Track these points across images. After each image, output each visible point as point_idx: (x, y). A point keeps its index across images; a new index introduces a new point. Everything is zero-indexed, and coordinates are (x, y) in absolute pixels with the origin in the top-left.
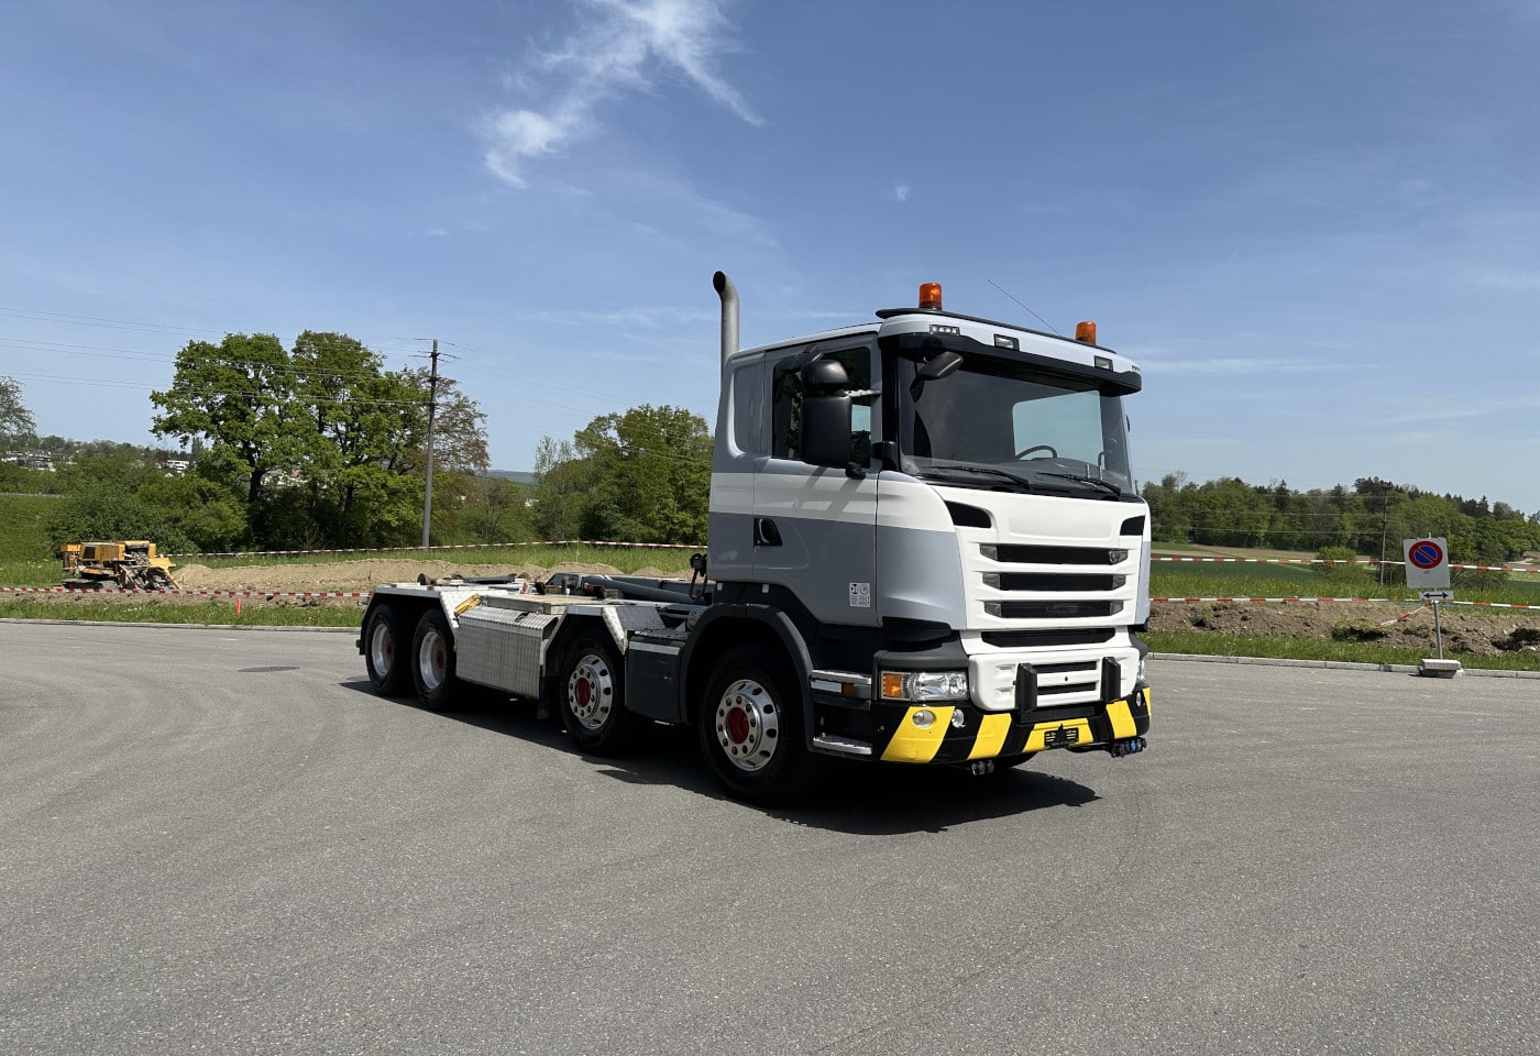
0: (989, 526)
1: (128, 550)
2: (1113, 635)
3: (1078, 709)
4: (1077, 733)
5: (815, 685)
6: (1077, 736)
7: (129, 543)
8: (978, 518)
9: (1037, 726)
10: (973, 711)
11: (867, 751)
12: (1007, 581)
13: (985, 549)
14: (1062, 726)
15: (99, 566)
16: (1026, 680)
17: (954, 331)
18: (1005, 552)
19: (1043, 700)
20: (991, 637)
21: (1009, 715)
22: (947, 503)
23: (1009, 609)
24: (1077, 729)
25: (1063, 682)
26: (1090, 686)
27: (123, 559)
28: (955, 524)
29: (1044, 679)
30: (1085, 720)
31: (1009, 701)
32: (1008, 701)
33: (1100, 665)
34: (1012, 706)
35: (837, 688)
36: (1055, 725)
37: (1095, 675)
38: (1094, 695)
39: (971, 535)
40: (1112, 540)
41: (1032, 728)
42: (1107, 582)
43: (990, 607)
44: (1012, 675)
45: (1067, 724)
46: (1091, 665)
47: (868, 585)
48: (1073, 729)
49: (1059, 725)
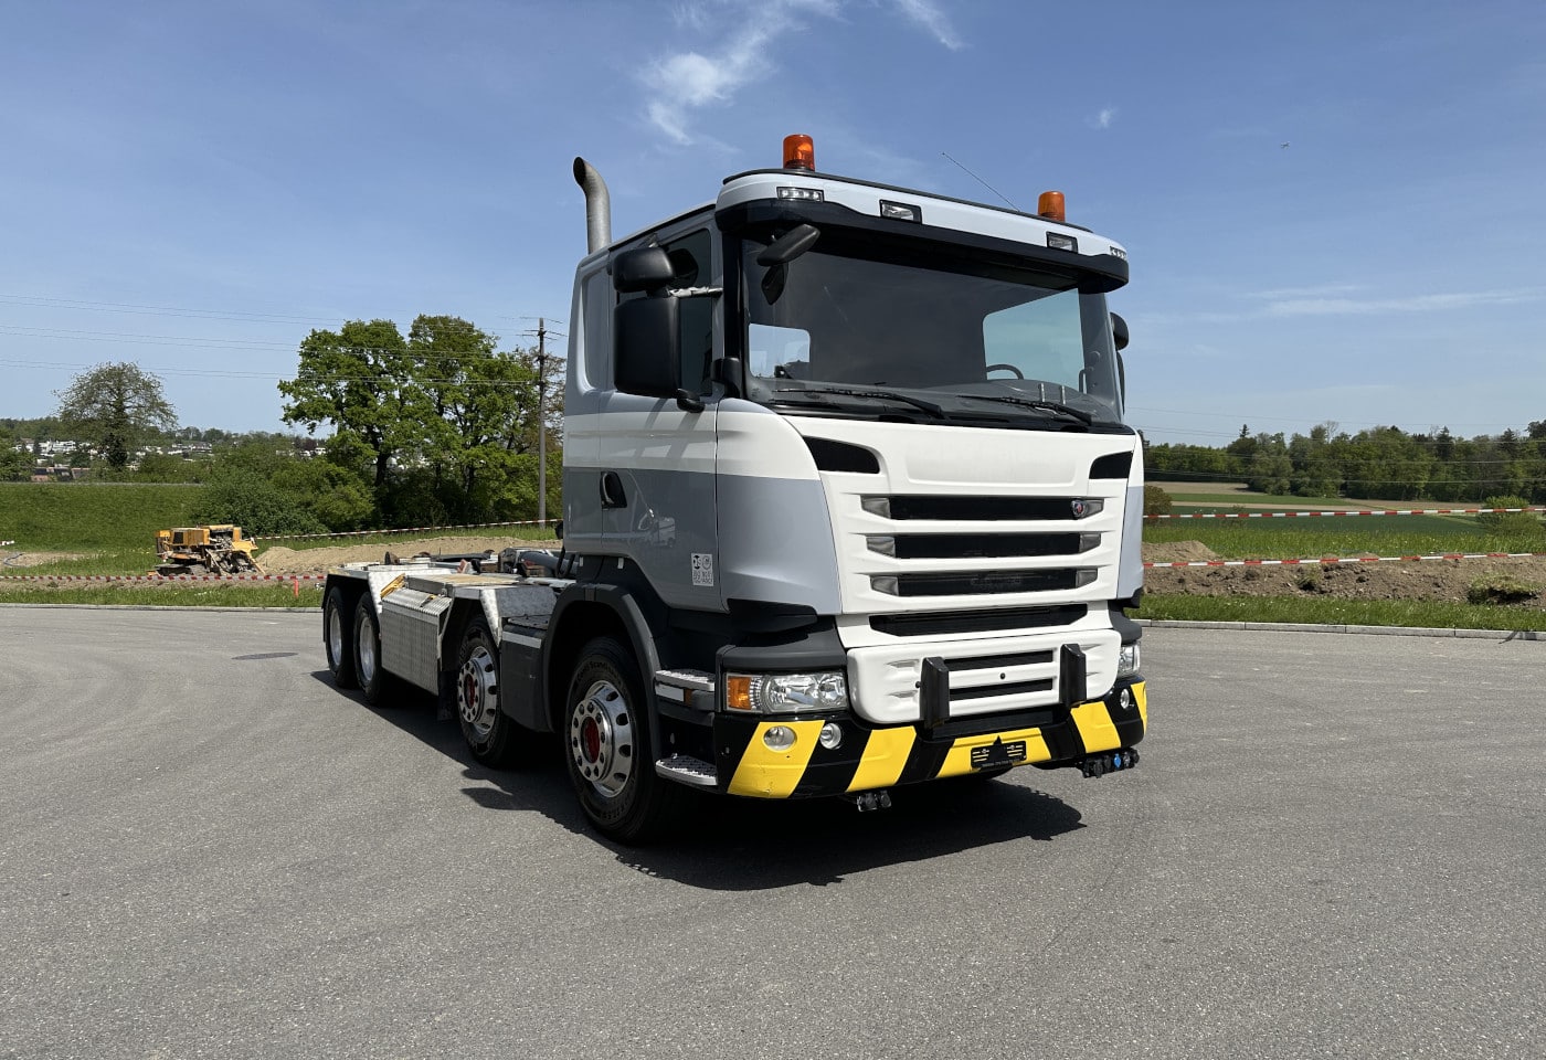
0: (876, 470)
1: (213, 534)
2: (1084, 614)
3: (1026, 716)
4: (1024, 748)
5: (661, 691)
6: (1024, 753)
7: (213, 527)
8: (862, 460)
9: (958, 741)
10: (855, 727)
11: (711, 780)
12: (907, 546)
13: (867, 500)
14: (999, 738)
15: (187, 551)
16: (934, 679)
17: (816, 196)
18: (902, 506)
19: (957, 708)
20: (881, 622)
21: (912, 728)
22: (807, 439)
23: (910, 585)
24: (1024, 743)
25: (999, 681)
26: (1045, 684)
27: (208, 543)
28: (820, 467)
29: (957, 679)
30: (1037, 730)
31: (913, 710)
32: (911, 708)
33: (1057, 655)
34: (916, 716)
35: (678, 695)
36: (989, 739)
37: (1052, 669)
38: (1051, 696)
39: (845, 485)
40: (1079, 485)
41: (950, 745)
42: (1071, 543)
43: (876, 580)
44: (915, 674)
45: (1007, 736)
46: (1045, 656)
47: (710, 556)
48: (1015, 744)
49: (995, 739)
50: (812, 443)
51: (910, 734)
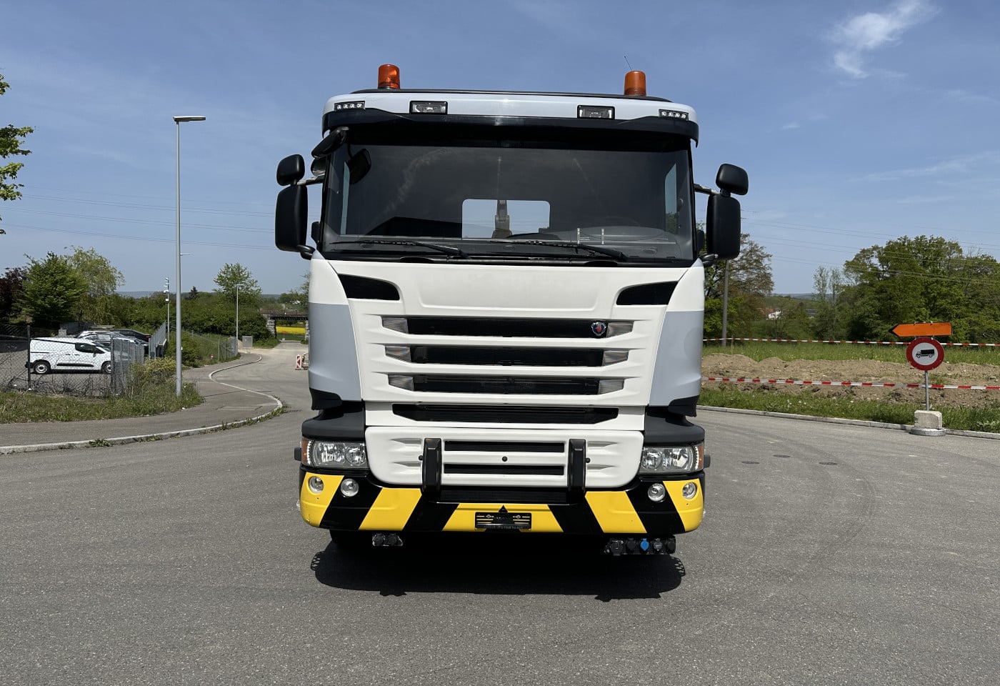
0: (397, 298)
2: (614, 417)
3: (535, 494)
4: (530, 519)
6: (530, 522)
9: (461, 505)
14: (503, 507)
17: (360, 105)
18: (417, 324)
19: (448, 479)
21: (419, 489)
22: (341, 277)
24: (530, 515)
25: (501, 462)
26: (557, 470)
28: (348, 296)
30: (546, 506)
32: (415, 474)
33: (567, 447)
36: (496, 507)
37: (561, 458)
38: (561, 480)
40: (601, 310)
41: (455, 507)
44: (419, 449)
46: (556, 447)
48: (521, 514)
49: (500, 508)
50: (345, 280)
51: (417, 494)
